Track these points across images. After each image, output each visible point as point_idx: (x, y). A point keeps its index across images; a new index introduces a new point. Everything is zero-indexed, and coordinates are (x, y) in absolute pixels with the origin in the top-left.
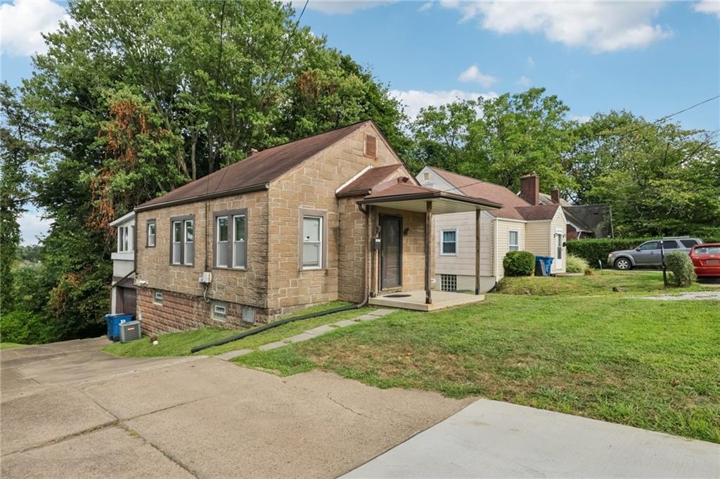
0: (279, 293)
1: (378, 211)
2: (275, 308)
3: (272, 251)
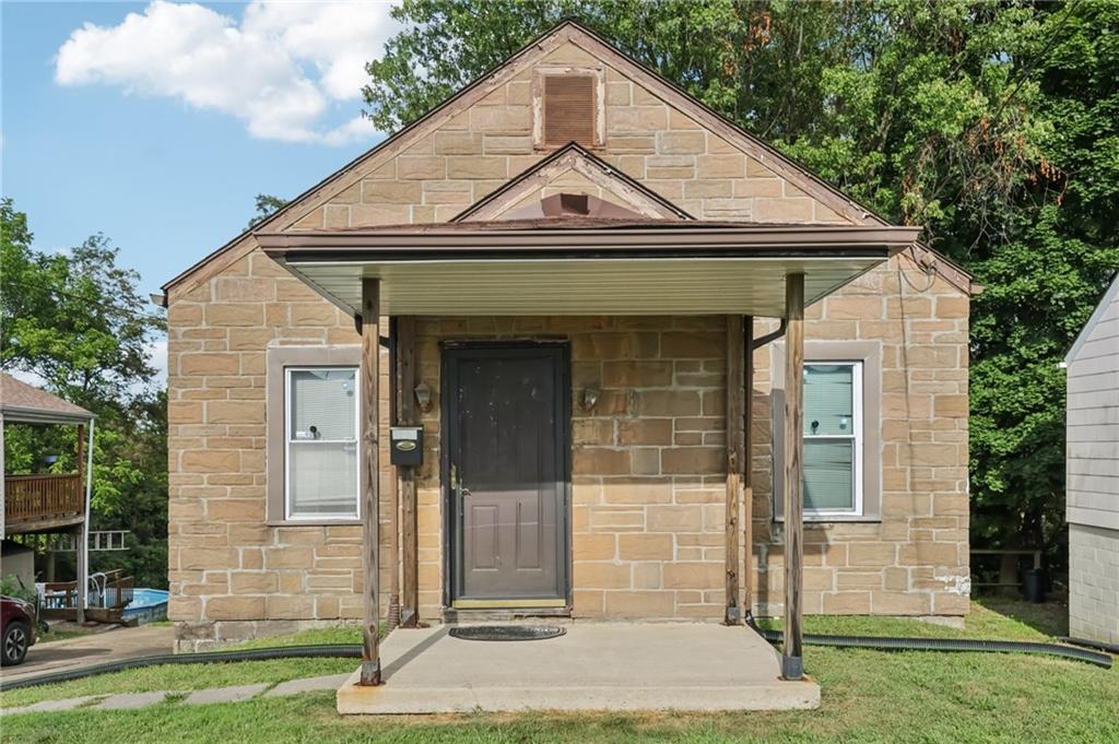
0: (204, 581)
1: (435, 332)
2: (190, 620)
3: (180, 470)
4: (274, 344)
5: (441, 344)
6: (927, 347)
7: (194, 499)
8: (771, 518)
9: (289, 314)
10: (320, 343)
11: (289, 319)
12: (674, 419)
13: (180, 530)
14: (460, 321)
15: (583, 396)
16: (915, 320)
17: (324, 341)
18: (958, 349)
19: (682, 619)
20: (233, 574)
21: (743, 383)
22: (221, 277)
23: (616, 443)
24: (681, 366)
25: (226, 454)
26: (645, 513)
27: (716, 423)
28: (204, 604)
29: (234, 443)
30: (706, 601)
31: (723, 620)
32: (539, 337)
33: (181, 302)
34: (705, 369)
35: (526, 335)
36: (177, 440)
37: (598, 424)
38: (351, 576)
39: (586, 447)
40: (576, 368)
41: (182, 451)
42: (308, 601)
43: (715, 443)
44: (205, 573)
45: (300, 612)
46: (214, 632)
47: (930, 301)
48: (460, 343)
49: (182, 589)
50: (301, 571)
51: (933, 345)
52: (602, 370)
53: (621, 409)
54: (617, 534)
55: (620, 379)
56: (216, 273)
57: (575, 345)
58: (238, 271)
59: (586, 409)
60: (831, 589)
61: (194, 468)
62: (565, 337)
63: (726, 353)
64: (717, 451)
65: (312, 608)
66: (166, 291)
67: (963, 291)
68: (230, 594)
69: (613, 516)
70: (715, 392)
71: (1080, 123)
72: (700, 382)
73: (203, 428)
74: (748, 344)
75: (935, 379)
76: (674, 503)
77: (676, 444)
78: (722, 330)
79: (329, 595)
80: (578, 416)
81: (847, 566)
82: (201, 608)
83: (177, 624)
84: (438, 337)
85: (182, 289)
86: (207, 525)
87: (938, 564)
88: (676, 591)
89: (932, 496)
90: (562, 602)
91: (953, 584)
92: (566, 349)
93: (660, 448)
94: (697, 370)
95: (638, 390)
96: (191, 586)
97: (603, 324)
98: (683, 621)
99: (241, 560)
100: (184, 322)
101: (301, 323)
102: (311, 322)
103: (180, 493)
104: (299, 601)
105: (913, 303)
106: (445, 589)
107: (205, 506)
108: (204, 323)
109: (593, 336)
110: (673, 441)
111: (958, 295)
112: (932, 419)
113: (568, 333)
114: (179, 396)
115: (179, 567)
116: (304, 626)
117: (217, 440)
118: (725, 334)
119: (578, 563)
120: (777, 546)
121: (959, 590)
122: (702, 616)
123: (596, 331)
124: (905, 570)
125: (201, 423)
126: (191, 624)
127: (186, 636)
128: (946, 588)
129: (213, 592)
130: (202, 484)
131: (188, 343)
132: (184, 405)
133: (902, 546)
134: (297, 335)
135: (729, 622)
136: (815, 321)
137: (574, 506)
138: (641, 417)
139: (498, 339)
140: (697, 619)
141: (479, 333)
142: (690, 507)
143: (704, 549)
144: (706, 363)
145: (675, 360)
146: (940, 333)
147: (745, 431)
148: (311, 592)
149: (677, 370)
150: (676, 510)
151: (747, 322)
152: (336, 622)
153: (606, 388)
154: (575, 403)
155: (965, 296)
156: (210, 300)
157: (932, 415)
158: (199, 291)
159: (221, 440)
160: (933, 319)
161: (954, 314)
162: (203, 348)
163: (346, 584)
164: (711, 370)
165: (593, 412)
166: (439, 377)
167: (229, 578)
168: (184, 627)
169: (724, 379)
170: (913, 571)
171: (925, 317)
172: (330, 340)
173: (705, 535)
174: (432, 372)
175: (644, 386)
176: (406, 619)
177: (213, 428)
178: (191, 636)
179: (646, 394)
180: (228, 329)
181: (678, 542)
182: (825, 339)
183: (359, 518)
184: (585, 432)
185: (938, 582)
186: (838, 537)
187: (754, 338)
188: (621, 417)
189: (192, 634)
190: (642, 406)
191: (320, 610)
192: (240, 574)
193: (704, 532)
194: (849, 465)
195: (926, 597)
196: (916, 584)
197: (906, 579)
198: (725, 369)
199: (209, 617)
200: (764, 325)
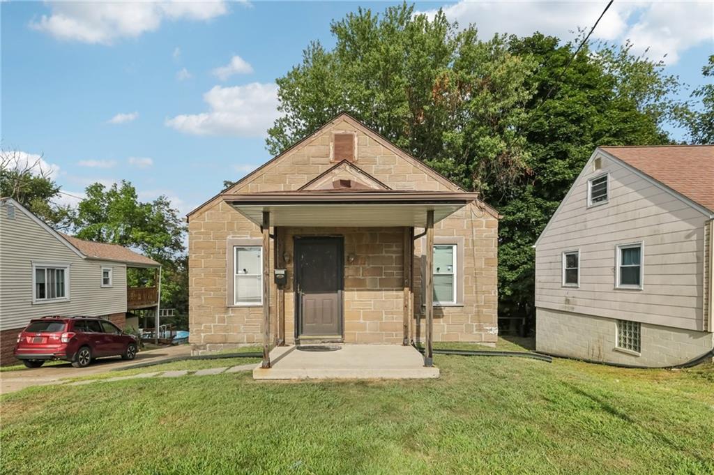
3: (194, 285)
4: (229, 237)
5: (294, 237)
7: (199, 297)
8: (421, 305)
9: (235, 226)
10: (247, 237)
11: (235, 228)
12: (384, 266)
13: (193, 308)
14: (301, 229)
15: (349, 257)
16: (477, 229)
18: (494, 240)
19: (387, 343)
20: (214, 326)
21: (410, 253)
22: (209, 212)
23: (361, 276)
24: (386, 246)
25: (211, 280)
26: (372, 302)
27: (400, 268)
28: (203, 337)
29: (214, 275)
30: (396, 336)
31: (402, 343)
32: (331, 235)
33: (193, 221)
34: (396, 247)
35: (327, 234)
36: (192, 274)
37: (354, 268)
38: (259, 326)
39: (349, 277)
40: (346, 247)
41: (194, 278)
42: (243, 336)
43: (399, 276)
44: (203, 325)
45: (240, 340)
46: (206, 348)
47: (483, 222)
48: (301, 237)
49: (194, 331)
50: (240, 325)
51: (484, 238)
52: (356, 247)
53: (363, 263)
54: (362, 311)
55: (363, 251)
56: (207, 210)
57: (346, 238)
58: (215, 209)
59: (350, 263)
60: (444, 332)
61: (199, 285)
62: (342, 235)
63: (404, 241)
64: (400, 279)
65: (244, 339)
66: (188, 217)
67: (495, 217)
68: (212, 333)
69: (360, 304)
70: (399, 256)
71: (542, 153)
72: (394, 252)
73: (202, 269)
74: (413, 238)
75: (485, 252)
76: (383, 299)
79: (251, 333)
80: (346, 265)
81: (451, 323)
82: (201, 338)
83: (192, 345)
84: (293, 235)
85: (194, 216)
86: (204, 306)
87: (486, 323)
88: (384, 332)
89: (483, 296)
90: (340, 337)
91: (491, 330)
92: (342, 239)
93: (378, 278)
94: (393, 248)
95: (370, 255)
96: (198, 330)
99: (217, 320)
100: (195, 229)
101: (240, 229)
102: (244, 229)
103: (193, 294)
104: (239, 336)
105: (476, 222)
106: (295, 331)
107: (203, 300)
108: (203, 229)
109: (352, 234)
110: (383, 275)
111: (494, 219)
112: (483, 267)
113: (343, 233)
114: (193, 257)
115: (193, 323)
116: (241, 345)
117: (207, 274)
118: (403, 233)
119: (346, 322)
120: (423, 315)
121: (494, 332)
122: (394, 342)
123: (354, 232)
124: (473, 325)
125: (202, 267)
126: (198, 344)
127: (196, 349)
128: (488, 332)
129: (206, 332)
130: (202, 291)
131: (196, 237)
132: (195, 260)
133: (472, 315)
134: (239, 234)
135: (405, 345)
136: (438, 229)
137: (345, 300)
138: (371, 266)
140: (392, 343)
141: (308, 233)
142: (390, 301)
143: (395, 316)
144: (396, 245)
145: (384, 244)
146: (487, 234)
148: (244, 332)
149: (385, 248)
150: (384, 301)
151: (412, 229)
152: (254, 344)
153: (357, 255)
154: (345, 260)
155: (496, 220)
156: (205, 220)
157: (483, 265)
158: (201, 217)
159: (209, 274)
160: (484, 228)
161: (492, 227)
162: (202, 239)
163: (257, 329)
164: (398, 248)
165: (352, 264)
166: (293, 250)
167: (212, 327)
168: (195, 346)
169: (403, 252)
170: (476, 326)
171: (481, 228)
172: (251, 236)
174: (290, 248)
175: (372, 254)
176: (280, 343)
177: (206, 269)
179: (372, 257)
180: (212, 231)
181: (385, 314)
182: (442, 236)
183: (262, 304)
184: (349, 271)
185: (485, 329)
186: (447, 312)
187: (415, 236)
188: (363, 266)
189: (198, 348)
190: (371, 262)
191: (247, 339)
192: (216, 326)
193: (395, 310)
194: (451, 284)
195: (481, 335)
196: (476, 330)
197: (473, 328)
198: (403, 247)
199: (205, 342)
200: (418, 230)
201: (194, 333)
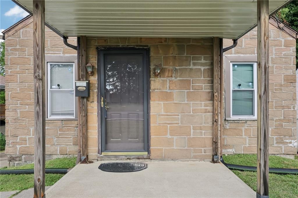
0: (18, 140)
1: (95, 43)
2: (13, 155)
3: (10, 99)
5: (97, 48)
6: (280, 57)
7: (15, 110)
8: (224, 119)
9: (49, 43)
10: (61, 54)
11: (49, 45)
12: (192, 79)
13: (10, 122)
14: (105, 39)
15: (155, 69)
16: (276, 48)
17: (61, 53)
18: (292, 58)
19: (195, 160)
20: (29, 138)
21: (219, 65)
22: (24, 29)
23: (168, 89)
24: (194, 59)
25: (26, 94)
26: (180, 117)
27: (209, 81)
28: (18, 149)
29: (29, 90)
30: (204, 153)
31: (211, 160)
32: (137, 46)
33: (9, 38)
34: (204, 59)
35: (132, 44)
36: (8, 89)
37: (161, 81)
38: (72, 139)
39: (156, 90)
40: (152, 59)
41: (10, 92)
42: (56, 148)
43: (208, 89)
44: (19, 137)
45: (53, 152)
46: (22, 159)
47: (282, 41)
48: (105, 48)
49: (10, 143)
50: (53, 137)
51: (283, 57)
52: (162, 59)
53: (170, 75)
54: (169, 126)
55: (170, 63)
56: (23, 28)
57: (152, 49)
58: (30, 27)
59: (156, 75)
60: (246, 145)
61: (14, 99)
62: (148, 46)
63: (213, 54)
64: (209, 92)
65: (57, 150)
66: (4, 34)
67: (294, 37)
68: (28, 145)
69: (167, 118)
70: (208, 69)
71: (294, 10)
72: (202, 65)
73: (18, 84)
74: (221, 50)
75: (284, 69)
76: (192, 113)
77: (192, 89)
78: (212, 44)
79: (64, 146)
80: (153, 78)
81: (252, 136)
82: (17, 150)
83: (9, 156)
84: (97, 46)
85: (10, 33)
86: (19, 120)
87: (285, 136)
88: (192, 148)
89: (283, 111)
90: (146, 153)
91: (291, 143)
92: (148, 51)
93: (186, 91)
94: (201, 60)
95: (177, 68)
96: (14, 142)
97: (163, 41)
98: (195, 161)
99: (31, 133)
100: (11, 45)
101: (53, 46)
102: (57, 46)
103: (10, 108)
104: (53, 148)
105: (276, 41)
106: (99, 148)
107: (19, 113)
108: (18, 46)
109: (158, 46)
110: (191, 88)
111: (292, 39)
112: (283, 83)
113: (149, 45)
114: (9, 72)
115: (9, 135)
116: (55, 157)
117: (22, 89)
118: (212, 46)
119: (153, 137)
120: (227, 129)
121: (293, 145)
122: (202, 159)
123: (160, 44)
124: (273, 138)
125: (17, 82)
126: (14, 156)
127: (12, 160)
128: (288, 144)
129: (21, 144)
130: (18, 105)
131: (12, 53)
132: (11, 75)
133: (272, 129)
134: (52, 51)
135: (213, 161)
136: (240, 48)
137: (151, 114)
138: (178, 79)
139: (121, 46)
140: (201, 160)
141: (113, 44)
142: (198, 115)
143: (203, 131)
144: (204, 57)
145: (192, 56)
146: (286, 52)
147: (220, 84)
148: (57, 145)
149: (193, 60)
150: (192, 116)
151: (221, 40)
152: (66, 156)
153: (164, 67)
154: (152, 73)
155: (294, 39)
156: (20, 38)
157: (283, 82)
158: (16, 34)
159: (24, 88)
160: (283, 47)
161: (291, 46)
162: (17, 55)
163: (70, 141)
164: (206, 60)
165: (159, 76)
166: (96, 62)
167: (27, 139)
168: (11, 157)
169: (212, 64)
170: (276, 138)
171: (280, 47)
172: (64, 53)
173: (204, 126)
175: (179, 66)
176: (83, 160)
177: (22, 84)
178: (13, 161)
179: (179, 69)
180: (27, 48)
181: (193, 129)
182: (244, 54)
183: (74, 118)
184: (155, 84)
185: (285, 142)
186: (249, 126)
187: (223, 48)
188: (170, 79)
189: (14, 160)
190: (179, 74)
191: (60, 151)
192: (31, 138)
193: (204, 125)
194: (252, 100)
195: (281, 148)
196: (277, 143)
197: (273, 141)
198: (212, 59)
199: (20, 154)
200: (227, 43)
201: (10, 145)
